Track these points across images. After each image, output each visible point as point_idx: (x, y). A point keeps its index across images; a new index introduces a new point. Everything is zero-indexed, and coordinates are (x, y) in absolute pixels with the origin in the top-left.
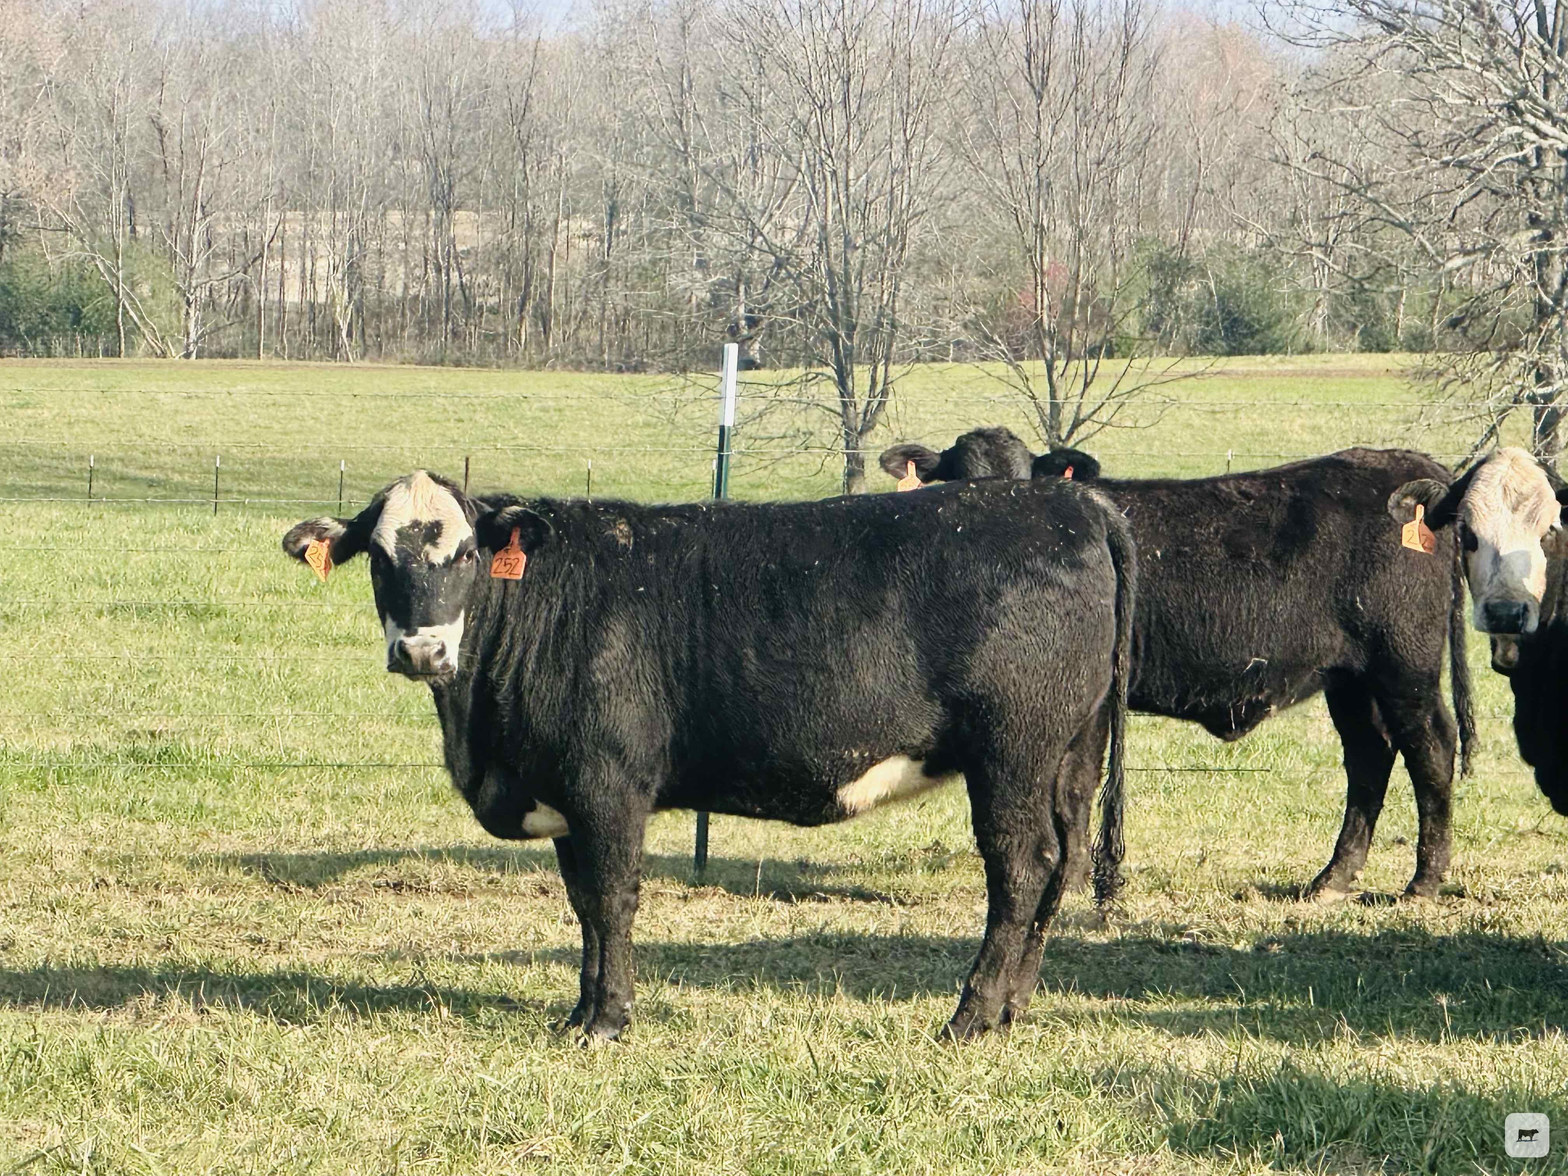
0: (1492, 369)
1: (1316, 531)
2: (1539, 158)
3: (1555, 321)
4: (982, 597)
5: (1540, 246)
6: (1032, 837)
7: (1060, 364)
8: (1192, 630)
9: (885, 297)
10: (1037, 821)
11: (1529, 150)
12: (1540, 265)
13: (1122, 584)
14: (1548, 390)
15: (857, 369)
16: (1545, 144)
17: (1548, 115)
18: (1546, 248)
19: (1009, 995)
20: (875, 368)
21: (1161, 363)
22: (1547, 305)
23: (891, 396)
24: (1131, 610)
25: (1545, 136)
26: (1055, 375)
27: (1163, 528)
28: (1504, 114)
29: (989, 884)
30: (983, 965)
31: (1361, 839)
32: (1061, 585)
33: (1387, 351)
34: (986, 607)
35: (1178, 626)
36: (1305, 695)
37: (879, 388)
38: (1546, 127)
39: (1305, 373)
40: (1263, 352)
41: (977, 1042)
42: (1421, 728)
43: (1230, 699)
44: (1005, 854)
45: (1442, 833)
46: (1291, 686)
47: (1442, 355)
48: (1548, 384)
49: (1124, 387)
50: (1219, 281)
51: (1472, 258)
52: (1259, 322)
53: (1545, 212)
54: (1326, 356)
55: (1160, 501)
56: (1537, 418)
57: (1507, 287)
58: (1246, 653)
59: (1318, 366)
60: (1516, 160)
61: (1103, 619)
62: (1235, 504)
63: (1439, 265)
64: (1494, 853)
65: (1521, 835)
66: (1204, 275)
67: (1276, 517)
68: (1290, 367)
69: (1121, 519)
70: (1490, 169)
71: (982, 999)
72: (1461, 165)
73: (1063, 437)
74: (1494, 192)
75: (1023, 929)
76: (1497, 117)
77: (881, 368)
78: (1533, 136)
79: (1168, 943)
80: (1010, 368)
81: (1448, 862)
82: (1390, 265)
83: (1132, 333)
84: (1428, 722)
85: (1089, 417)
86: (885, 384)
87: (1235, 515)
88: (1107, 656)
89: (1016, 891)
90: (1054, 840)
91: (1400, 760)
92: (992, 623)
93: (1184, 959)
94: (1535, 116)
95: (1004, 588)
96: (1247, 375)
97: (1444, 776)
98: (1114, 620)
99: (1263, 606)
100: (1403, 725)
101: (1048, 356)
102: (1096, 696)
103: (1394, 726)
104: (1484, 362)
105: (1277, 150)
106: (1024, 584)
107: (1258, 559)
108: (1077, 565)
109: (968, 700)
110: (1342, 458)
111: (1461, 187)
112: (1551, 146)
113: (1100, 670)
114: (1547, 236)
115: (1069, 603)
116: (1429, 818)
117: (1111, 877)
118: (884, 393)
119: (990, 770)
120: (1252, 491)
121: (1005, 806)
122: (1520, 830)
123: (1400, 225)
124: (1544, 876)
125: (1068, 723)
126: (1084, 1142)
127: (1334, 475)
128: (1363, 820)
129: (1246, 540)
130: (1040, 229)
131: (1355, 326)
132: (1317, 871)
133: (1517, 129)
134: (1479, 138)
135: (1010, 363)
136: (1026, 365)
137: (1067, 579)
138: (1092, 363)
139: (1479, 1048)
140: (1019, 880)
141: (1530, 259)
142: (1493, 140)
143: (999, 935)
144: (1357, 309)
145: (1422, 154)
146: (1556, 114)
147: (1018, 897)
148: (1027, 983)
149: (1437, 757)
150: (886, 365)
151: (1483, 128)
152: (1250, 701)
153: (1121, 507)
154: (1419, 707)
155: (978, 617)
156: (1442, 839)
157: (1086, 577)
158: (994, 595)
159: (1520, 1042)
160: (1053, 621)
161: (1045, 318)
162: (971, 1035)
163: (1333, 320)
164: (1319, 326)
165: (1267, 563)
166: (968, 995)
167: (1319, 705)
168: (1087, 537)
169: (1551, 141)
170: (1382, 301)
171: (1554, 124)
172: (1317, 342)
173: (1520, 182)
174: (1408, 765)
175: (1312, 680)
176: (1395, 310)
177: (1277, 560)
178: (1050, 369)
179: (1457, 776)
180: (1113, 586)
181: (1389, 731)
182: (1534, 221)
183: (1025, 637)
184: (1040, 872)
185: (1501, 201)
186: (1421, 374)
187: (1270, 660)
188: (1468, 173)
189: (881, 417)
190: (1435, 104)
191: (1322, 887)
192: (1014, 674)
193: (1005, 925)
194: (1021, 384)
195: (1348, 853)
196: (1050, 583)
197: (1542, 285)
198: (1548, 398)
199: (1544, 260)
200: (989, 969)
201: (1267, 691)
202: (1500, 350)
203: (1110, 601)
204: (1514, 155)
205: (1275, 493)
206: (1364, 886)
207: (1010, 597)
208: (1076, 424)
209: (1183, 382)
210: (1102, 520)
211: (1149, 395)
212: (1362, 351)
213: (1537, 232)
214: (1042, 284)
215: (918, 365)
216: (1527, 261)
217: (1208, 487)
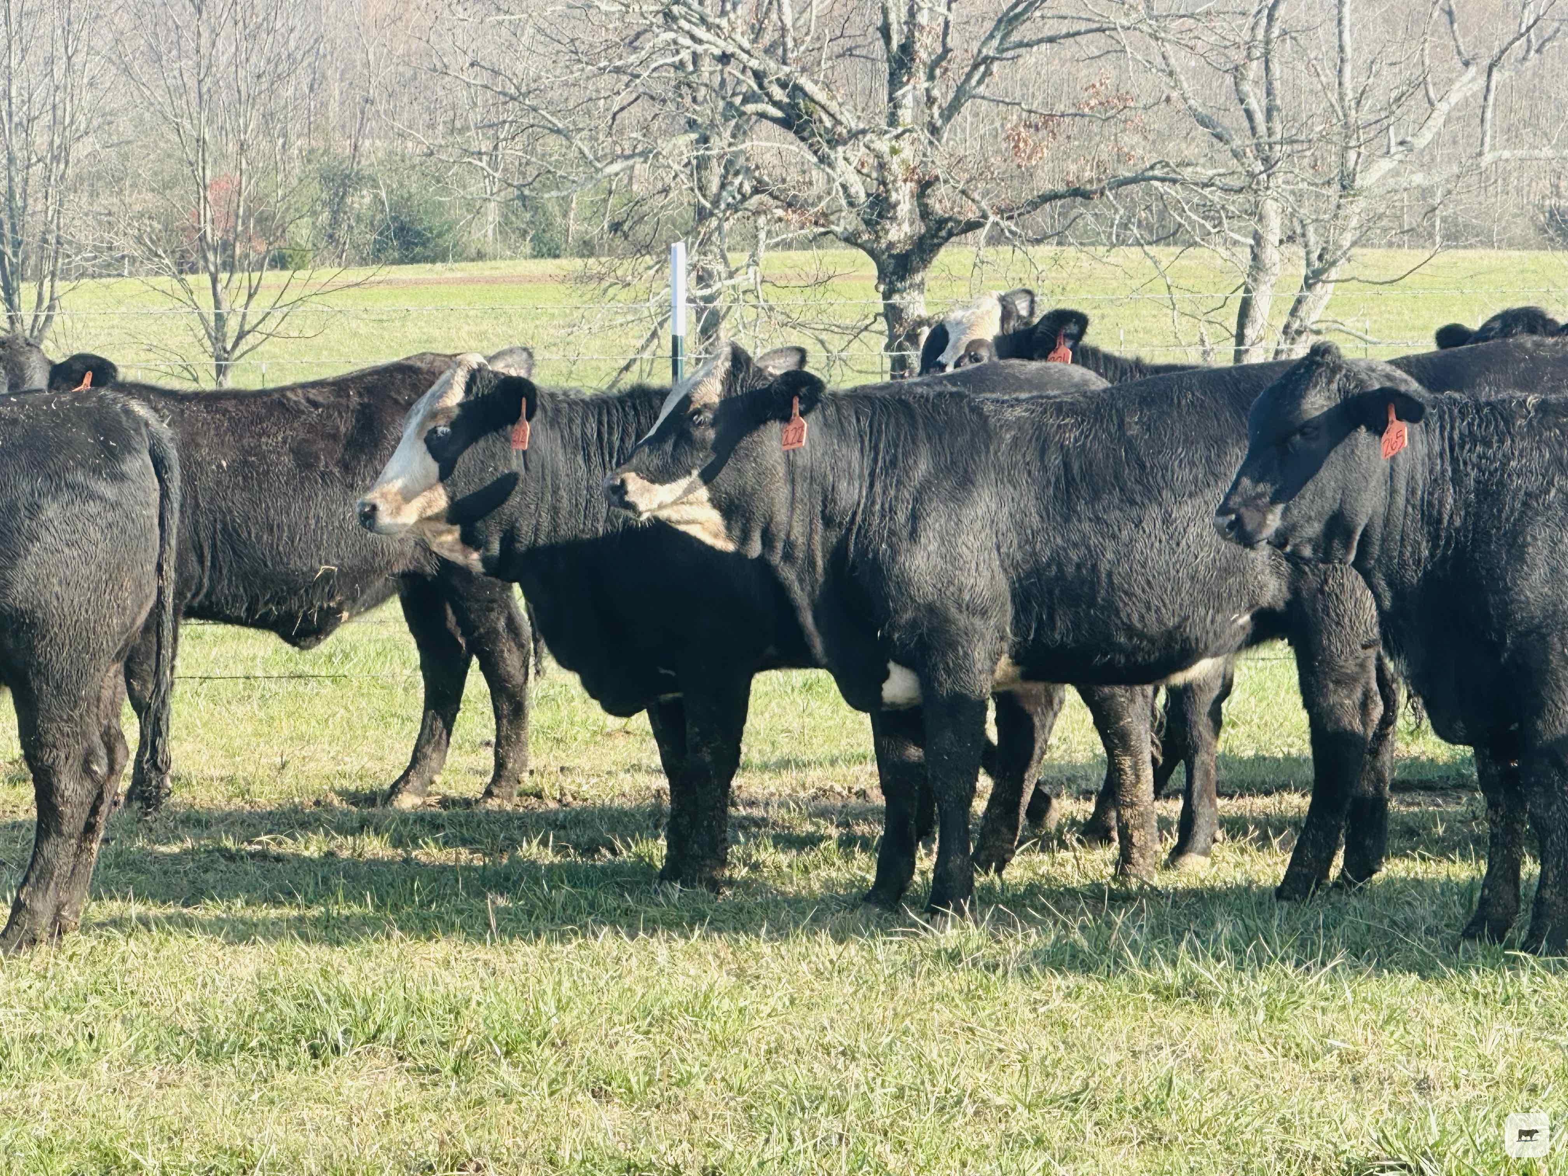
0: (652, 272)
1: (385, 437)
2: (695, 63)
3: (714, 223)
4: (23, 512)
5: (698, 150)
6: (79, 749)
7: (224, 276)
8: (259, 538)
9: (50, 213)
10: (84, 734)
11: (685, 55)
12: (698, 167)
13: (165, 495)
14: (707, 292)
15: (23, 286)
16: (700, 49)
17: (703, 20)
18: (701, 152)
19: (59, 908)
20: (41, 285)
21: (325, 274)
22: (704, 208)
23: (57, 310)
24: (174, 521)
25: (700, 42)
26: (219, 287)
27: (228, 438)
28: (660, 20)
29: (38, 797)
30: (32, 880)
31: (439, 743)
32: (102, 498)
33: (556, 256)
34: (27, 522)
35: (245, 535)
36: (379, 600)
37: (46, 303)
38: (701, 32)
39: (472, 281)
40: (433, 261)
41: (25, 954)
42: (496, 631)
43: (301, 607)
44: (52, 766)
45: (518, 735)
46: (362, 592)
47: (603, 260)
48: (708, 286)
49: (287, 298)
50: (390, 192)
51: (630, 162)
52: (431, 230)
53: (702, 116)
54: (499, 263)
55: (226, 410)
56: (698, 320)
57: (666, 191)
58: (315, 560)
59: (487, 273)
60: (673, 65)
61: (144, 532)
62: (303, 412)
63: (597, 170)
64: (579, 754)
65: (609, 735)
66: (376, 186)
67: (344, 426)
68: (459, 275)
69: (164, 429)
70: (645, 75)
71: (33, 913)
72: (618, 70)
73: (229, 347)
74: (652, 98)
75: (73, 841)
76: (652, 24)
77: (47, 283)
78: (687, 42)
79: (238, 851)
80: (175, 281)
81: (524, 764)
82: (549, 172)
83: (303, 243)
84: (502, 624)
85: (253, 329)
86: (52, 299)
87: (303, 424)
88: (151, 568)
89: (65, 803)
90: (102, 752)
91: (475, 662)
92: (34, 537)
93: (250, 867)
94: (690, 22)
95: (46, 502)
96: (417, 283)
97: (519, 678)
98: (157, 531)
99: (331, 514)
100: (478, 628)
101: (212, 269)
102: (140, 607)
103: (468, 629)
104: (643, 265)
105: (435, 60)
106: (65, 497)
107: (327, 467)
108: (119, 477)
109: (11, 615)
110: (410, 362)
111: (618, 93)
112: (706, 51)
113: (144, 581)
114: (705, 140)
115: (110, 516)
116: (505, 721)
117: (158, 787)
118: (51, 308)
119: (35, 684)
120: (320, 399)
121: (51, 720)
122: (608, 730)
123: (558, 132)
124: (622, 775)
125: (113, 636)
126: (114, 1052)
127: (403, 381)
128: (440, 724)
129: (314, 448)
130: (200, 141)
131: (525, 233)
132: (398, 773)
133: (671, 35)
134: (635, 44)
135: (174, 276)
136: (190, 278)
137: (108, 490)
138: (256, 276)
139: (528, 949)
140: (66, 793)
141: (689, 163)
142: (648, 46)
143: (48, 849)
144: (528, 216)
145: (579, 61)
146: (711, 20)
147: (67, 810)
148: (77, 894)
149: (511, 660)
150: (52, 281)
151: (638, 36)
152: (321, 608)
153: (162, 418)
154: (492, 610)
155: (19, 531)
156: (519, 740)
157: (127, 488)
158: (34, 510)
159: (570, 941)
160: (94, 534)
161: (209, 231)
162: (20, 947)
163: (504, 227)
164: (490, 233)
165: (336, 471)
166: (18, 907)
167: (394, 608)
168: (128, 448)
169: (706, 46)
170: (554, 208)
171: (709, 30)
172: (489, 249)
173: (678, 87)
174: (482, 668)
175: (385, 585)
176: (565, 215)
177: (346, 467)
178: (214, 281)
179: (531, 676)
180: (156, 496)
181: (463, 635)
182: (692, 124)
183: (66, 550)
184: (88, 784)
185: (658, 106)
186: (583, 279)
187: (340, 567)
188: (625, 78)
189: (48, 333)
190: (593, 11)
191: (400, 791)
192: (57, 588)
193: (54, 838)
194: (184, 296)
195: (425, 756)
196: (92, 496)
197: (700, 189)
198: (709, 299)
199: (702, 164)
200: (38, 881)
201: (338, 598)
202: (658, 255)
203: (154, 512)
204: (669, 60)
205: (343, 401)
206: (443, 789)
207: (51, 510)
208: (241, 336)
209: (346, 291)
210: (143, 431)
211: (315, 303)
212: (535, 257)
213: (694, 136)
214: (205, 198)
215: (83, 281)
216: (686, 166)
217: (276, 396)
